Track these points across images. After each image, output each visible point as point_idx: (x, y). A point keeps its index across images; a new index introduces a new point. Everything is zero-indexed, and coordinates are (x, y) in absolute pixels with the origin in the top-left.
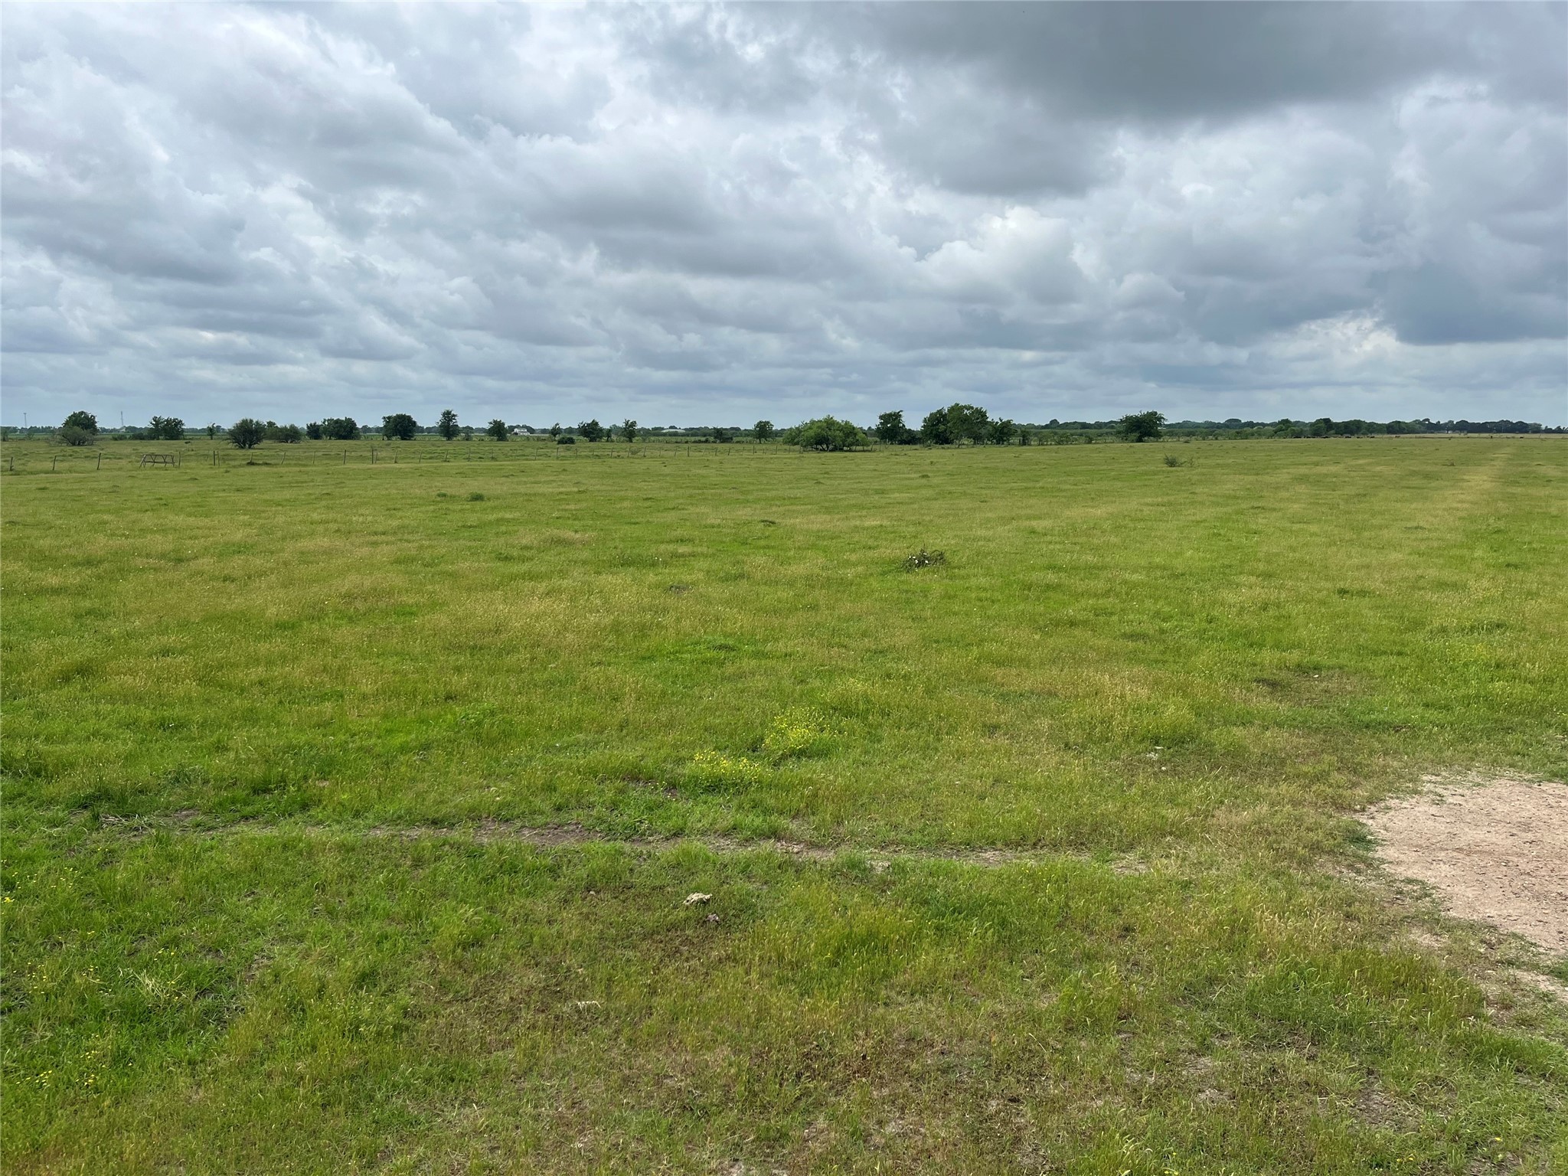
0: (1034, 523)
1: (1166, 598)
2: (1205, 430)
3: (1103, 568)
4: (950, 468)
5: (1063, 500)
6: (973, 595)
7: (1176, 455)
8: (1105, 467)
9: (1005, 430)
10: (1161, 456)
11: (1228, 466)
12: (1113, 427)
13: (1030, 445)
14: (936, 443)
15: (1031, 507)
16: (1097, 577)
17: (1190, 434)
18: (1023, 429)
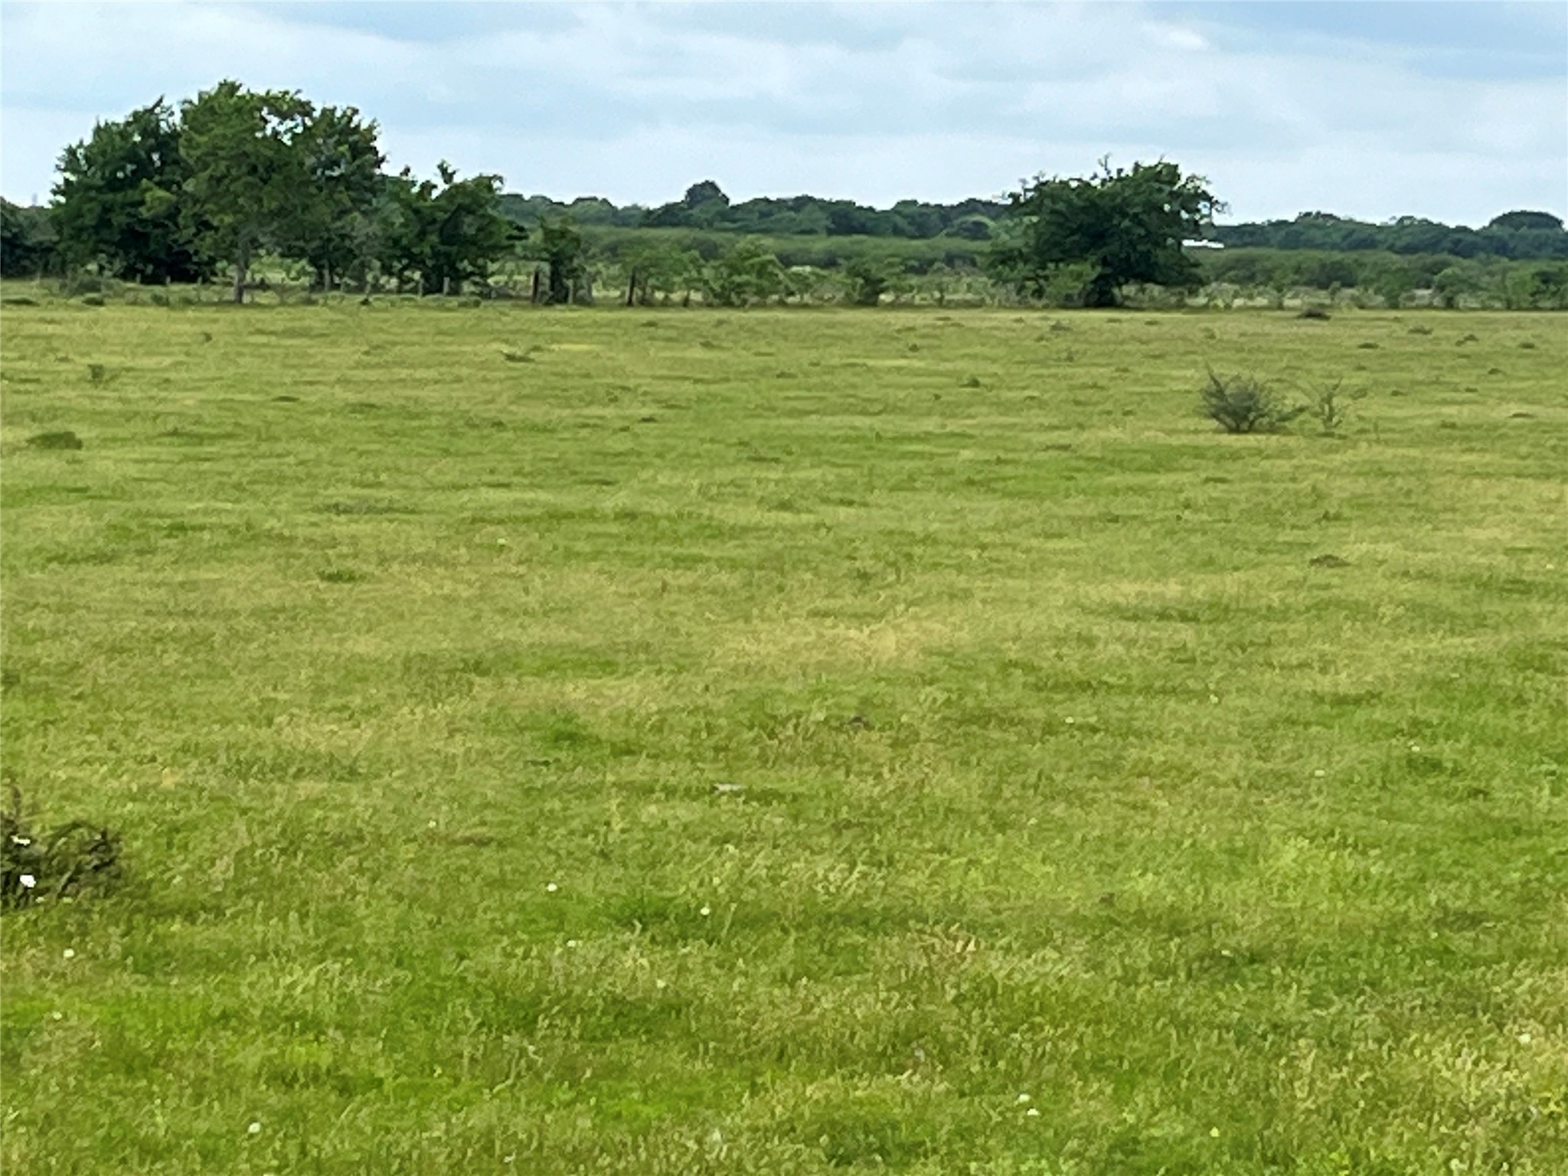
0: (575, 691)
1: (1171, 1073)
2: (1398, 260)
3: (897, 920)
4: (189, 401)
5: (726, 578)
6: (251, 1057)
7: (1260, 376)
8: (930, 424)
9: (469, 226)
10: (1190, 378)
11: (1490, 434)
12: (978, 232)
13: (586, 302)
14: (127, 274)
15: (567, 610)
16: (855, 963)
17: (1332, 278)
18: (555, 224)
